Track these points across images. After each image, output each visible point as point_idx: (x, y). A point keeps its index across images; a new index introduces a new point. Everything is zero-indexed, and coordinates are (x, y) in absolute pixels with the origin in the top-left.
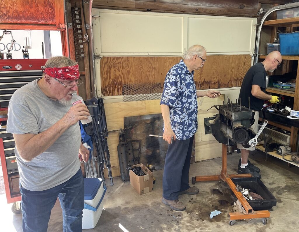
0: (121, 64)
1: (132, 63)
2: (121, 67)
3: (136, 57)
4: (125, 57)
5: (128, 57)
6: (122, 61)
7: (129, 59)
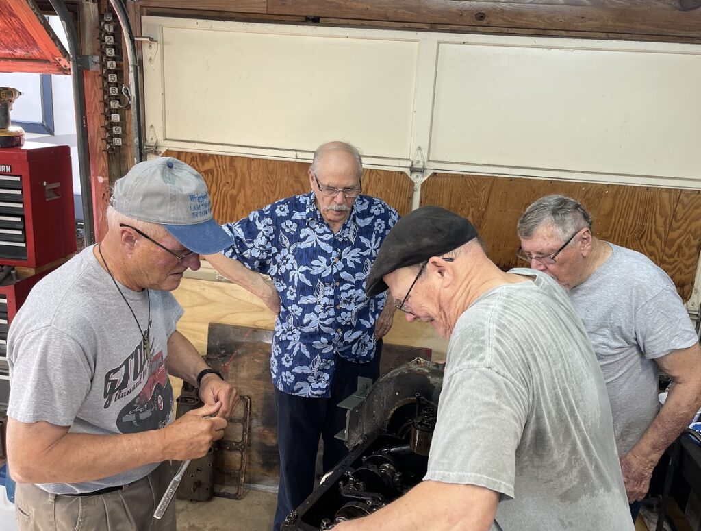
0: (212, 174)
1: (243, 175)
2: (214, 185)
3: (257, 159)
4: (226, 156)
5: (232, 157)
6: (216, 166)
7: (235, 164)
